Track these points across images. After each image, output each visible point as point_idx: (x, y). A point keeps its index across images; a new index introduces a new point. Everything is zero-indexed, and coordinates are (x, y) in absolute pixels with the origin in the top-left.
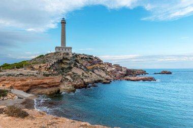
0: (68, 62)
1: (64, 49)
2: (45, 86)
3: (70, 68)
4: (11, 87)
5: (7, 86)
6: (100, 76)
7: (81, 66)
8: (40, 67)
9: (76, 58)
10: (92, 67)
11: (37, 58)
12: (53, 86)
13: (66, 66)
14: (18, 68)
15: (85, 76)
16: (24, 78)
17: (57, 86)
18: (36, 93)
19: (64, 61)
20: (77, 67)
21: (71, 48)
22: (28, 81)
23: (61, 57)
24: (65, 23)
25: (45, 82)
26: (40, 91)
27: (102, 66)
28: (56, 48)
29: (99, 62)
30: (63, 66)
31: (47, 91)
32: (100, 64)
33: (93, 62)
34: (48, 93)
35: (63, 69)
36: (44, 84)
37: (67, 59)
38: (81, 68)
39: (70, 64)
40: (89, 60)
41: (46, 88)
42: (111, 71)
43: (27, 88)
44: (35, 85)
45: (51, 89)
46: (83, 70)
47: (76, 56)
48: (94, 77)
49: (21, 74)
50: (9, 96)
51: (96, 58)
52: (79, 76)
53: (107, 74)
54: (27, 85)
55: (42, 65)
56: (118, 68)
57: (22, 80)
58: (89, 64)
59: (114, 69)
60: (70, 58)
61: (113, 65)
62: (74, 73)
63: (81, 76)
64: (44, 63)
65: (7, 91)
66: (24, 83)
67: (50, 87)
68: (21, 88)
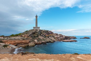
0: (37, 33)
1: (37, 28)
2: (23, 43)
3: (38, 36)
4: (10, 44)
5: (9, 43)
6: (51, 39)
7: (43, 35)
8: (25, 36)
9: (41, 32)
10: (48, 35)
11: (25, 32)
12: (26, 44)
13: (36, 35)
14: (16, 36)
15: (44, 40)
16: (15, 40)
17: (27, 44)
18: (19, 46)
19: (35, 33)
20: (41, 36)
21: (39, 27)
22: (16, 42)
23: (34, 31)
24: (37, 17)
25: (23, 42)
26: (21, 45)
27: (53, 35)
28: (34, 27)
29: (52, 33)
30: (35, 35)
31: (24, 45)
32: (52, 34)
33: (48, 33)
34: (24, 46)
35: (35, 36)
36: (22, 43)
37: (36, 32)
38: (43, 36)
39: (38, 34)
40: (47, 32)
41: (23, 44)
42: (57, 37)
43: (16, 44)
44: (19, 43)
45: (25, 45)
46: (44, 37)
47: (41, 31)
48: (48, 40)
49: (15, 39)
50: (8, 47)
51: (50, 31)
52: (41, 39)
53: (54, 39)
54: (16, 43)
55: (26, 35)
56: (61, 36)
57: (14, 41)
58: (47, 34)
59: (58, 36)
60: (38, 32)
61: (58, 34)
62: (39, 38)
63: (42, 39)
64: (26, 34)
65: (8, 45)
66: (15, 42)
67: (25, 44)
68: (13, 44)
